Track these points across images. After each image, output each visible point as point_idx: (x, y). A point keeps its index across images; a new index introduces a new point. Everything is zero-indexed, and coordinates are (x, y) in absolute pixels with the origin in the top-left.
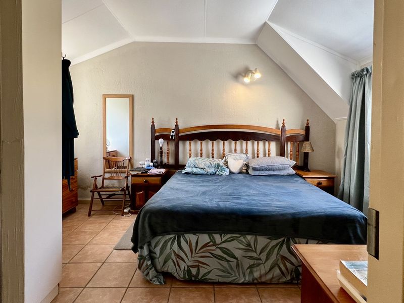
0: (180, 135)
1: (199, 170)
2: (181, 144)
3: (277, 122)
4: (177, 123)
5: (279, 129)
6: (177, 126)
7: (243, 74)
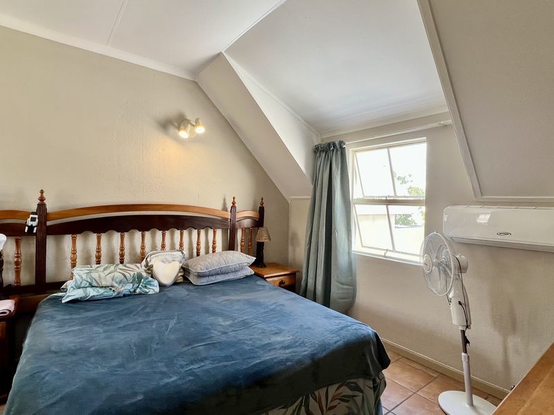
0: (49, 223)
1: (101, 291)
2: (50, 243)
3: (224, 200)
4: (42, 199)
5: (227, 211)
6: (42, 206)
7: (176, 124)
